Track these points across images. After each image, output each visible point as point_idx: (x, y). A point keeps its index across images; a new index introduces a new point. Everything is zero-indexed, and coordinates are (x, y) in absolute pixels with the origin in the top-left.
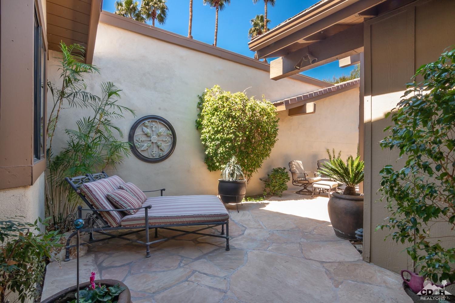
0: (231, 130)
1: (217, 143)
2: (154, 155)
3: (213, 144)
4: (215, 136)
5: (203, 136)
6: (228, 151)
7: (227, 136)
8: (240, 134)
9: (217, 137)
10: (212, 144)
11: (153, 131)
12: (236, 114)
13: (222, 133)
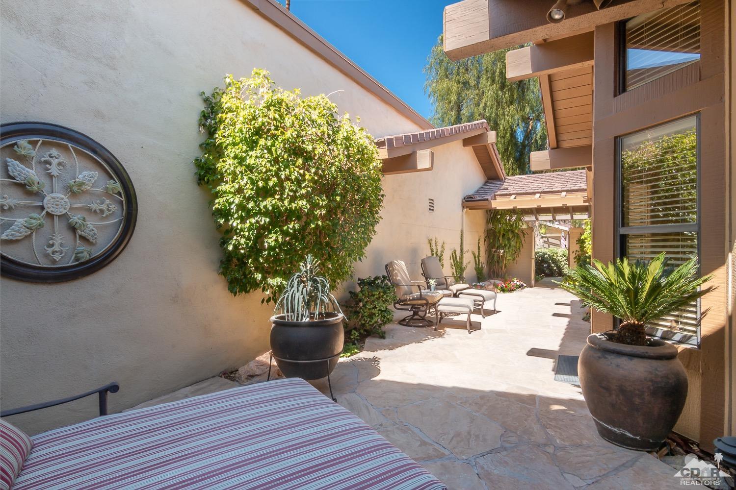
0: (301, 188)
1: (262, 223)
2: (57, 257)
3: (252, 224)
4: (255, 202)
5: (219, 203)
6: (289, 243)
7: (290, 203)
8: (323, 200)
9: (262, 205)
10: (247, 225)
11: (51, 177)
12: (314, 149)
13: (277, 197)
